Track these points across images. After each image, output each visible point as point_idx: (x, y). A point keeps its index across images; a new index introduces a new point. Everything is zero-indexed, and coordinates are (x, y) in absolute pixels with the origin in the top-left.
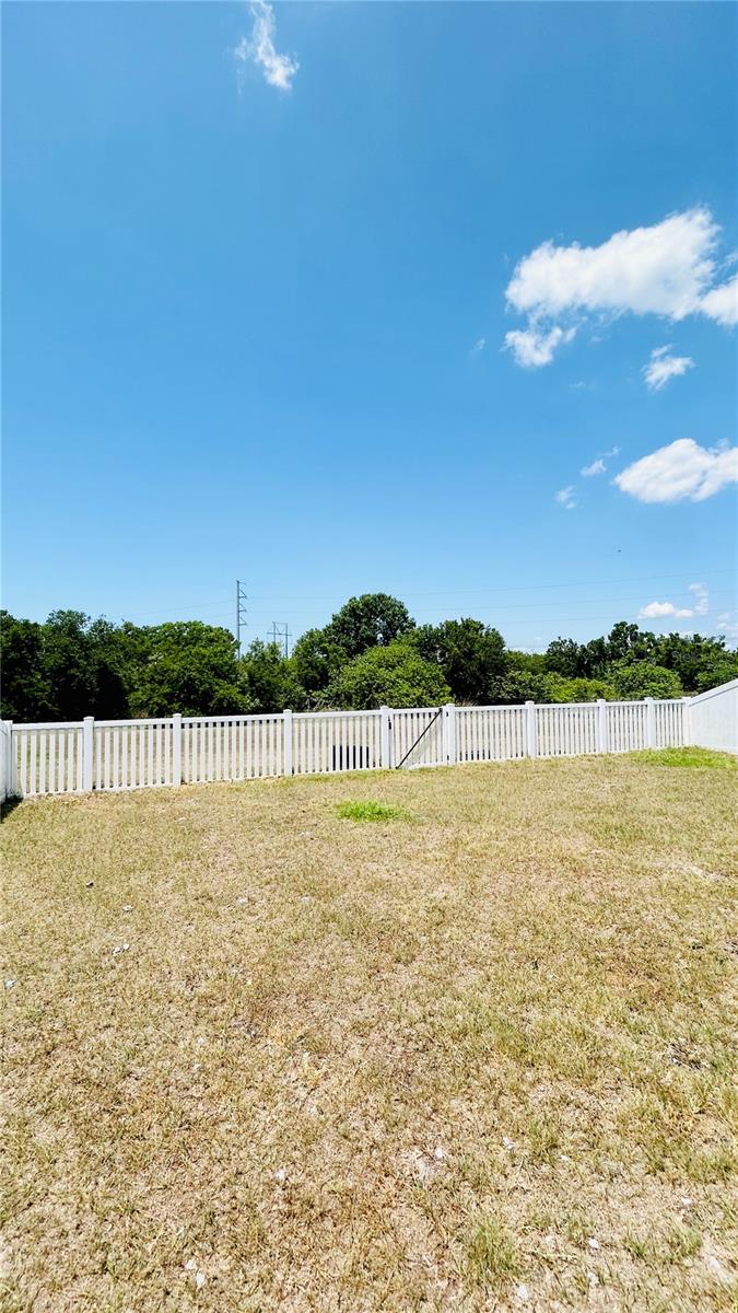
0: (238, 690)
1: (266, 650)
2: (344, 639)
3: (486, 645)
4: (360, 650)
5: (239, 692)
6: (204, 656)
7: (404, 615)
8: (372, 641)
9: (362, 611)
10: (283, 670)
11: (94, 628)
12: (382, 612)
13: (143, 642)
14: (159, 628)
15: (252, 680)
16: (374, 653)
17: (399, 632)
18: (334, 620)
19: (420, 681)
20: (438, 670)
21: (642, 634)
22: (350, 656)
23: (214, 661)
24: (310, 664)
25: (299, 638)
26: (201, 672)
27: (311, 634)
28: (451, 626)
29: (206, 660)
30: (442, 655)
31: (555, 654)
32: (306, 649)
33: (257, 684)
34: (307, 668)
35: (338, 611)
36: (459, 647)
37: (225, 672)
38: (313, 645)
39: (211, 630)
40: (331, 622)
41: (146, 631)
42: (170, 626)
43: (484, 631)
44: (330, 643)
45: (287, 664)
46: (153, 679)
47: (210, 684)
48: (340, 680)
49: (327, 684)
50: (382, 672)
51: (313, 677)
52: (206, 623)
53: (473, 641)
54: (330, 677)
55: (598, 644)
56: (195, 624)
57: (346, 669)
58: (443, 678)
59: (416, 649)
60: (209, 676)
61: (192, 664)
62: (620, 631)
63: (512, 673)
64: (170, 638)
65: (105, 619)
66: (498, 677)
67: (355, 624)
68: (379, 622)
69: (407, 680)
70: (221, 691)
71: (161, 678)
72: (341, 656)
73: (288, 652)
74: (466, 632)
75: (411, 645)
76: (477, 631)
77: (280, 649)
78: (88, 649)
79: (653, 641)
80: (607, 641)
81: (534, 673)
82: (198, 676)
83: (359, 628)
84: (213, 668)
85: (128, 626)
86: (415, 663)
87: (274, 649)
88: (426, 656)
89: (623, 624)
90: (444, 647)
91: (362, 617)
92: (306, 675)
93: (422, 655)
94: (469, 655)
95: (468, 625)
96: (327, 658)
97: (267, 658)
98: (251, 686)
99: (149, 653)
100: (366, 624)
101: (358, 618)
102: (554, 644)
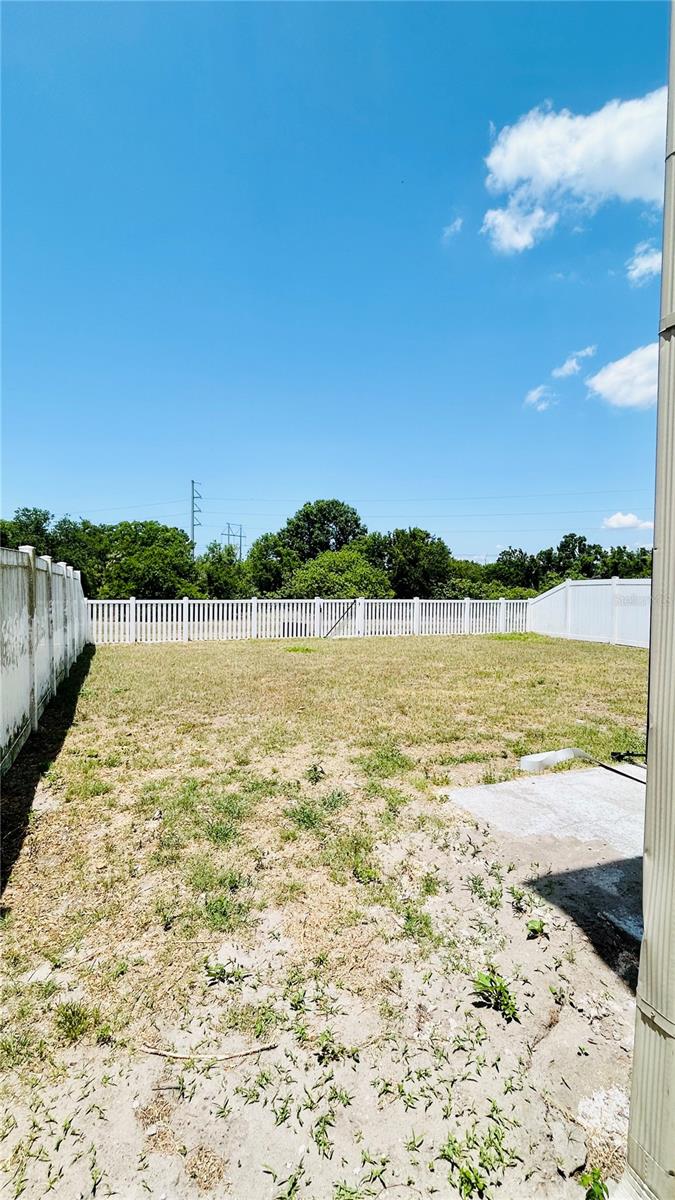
0: (198, 588)
1: (223, 551)
2: (298, 543)
3: (431, 553)
4: (313, 554)
5: (199, 591)
6: (166, 557)
7: (356, 522)
8: (325, 546)
9: (316, 517)
10: (239, 571)
11: (60, 526)
12: (335, 518)
13: (101, 540)
14: (116, 527)
15: (210, 579)
16: (326, 557)
17: (351, 537)
18: (289, 524)
19: (367, 585)
20: (384, 576)
21: (589, 546)
22: (302, 559)
23: (176, 561)
24: (265, 566)
25: (254, 541)
26: (165, 571)
27: (266, 538)
28: (400, 534)
29: (169, 560)
30: (389, 561)
31: (505, 563)
32: (261, 551)
33: (215, 584)
34: (261, 570)
35: (292, 516)
36: (404, 554)
37: (185, 572)
38: (267, 548)
39: (167, 530)
40: (285, 526)
41: (103, 529)
42: (126, 525)
43: (430, 540)
44: (284, 546)
45: (243, 566)
46: (119, 576)
47: (172, 582)
48: (293, 582)
49: (281, 586)
50: (332, 576)
51: (267, 579)
52: (162, 523)
53: (418, 550)
54: (283, 580)
55: (548, 555)
56: (151, 523)
57: (299, 572)
58: (389, 583)
59: (365, 555)
60: (172, 575)
61: (155, 563)
62: (570, 543)
63: (453, 581)
64: (127, 537)
65: (69, 518)
66: (440, 584)
67: (309, 529)
68: (332, 527)
69: (355, 583)
70: (183, 590)
71: (126, 575)
72: (294, 559)
73: (243, 555)
74: (412, 540)
75: (361, 551)
76: (424, 539)
77: (235, 552)
78: (53, 546)
79: (600, 553)
80: (555, 551)
81: (474, 580)
82: (161, 574)
83: (312, 533)
84: (175, 567)
85: (86, 524)
86: (363, 568)
87: (230, 551)
88: (374, 562)
89: (572, 536)
90: (391, 554)
91: (316, 522)
92: (261, 576)
93: (370, 561)
94: (414, 562)
95: (414, 535)
96: (281, 561)
97: (223, 560)
98: (209, 585)
99: (108, 551)
100: (319, 529)
101: (312, 523)
102: (504, 553)
